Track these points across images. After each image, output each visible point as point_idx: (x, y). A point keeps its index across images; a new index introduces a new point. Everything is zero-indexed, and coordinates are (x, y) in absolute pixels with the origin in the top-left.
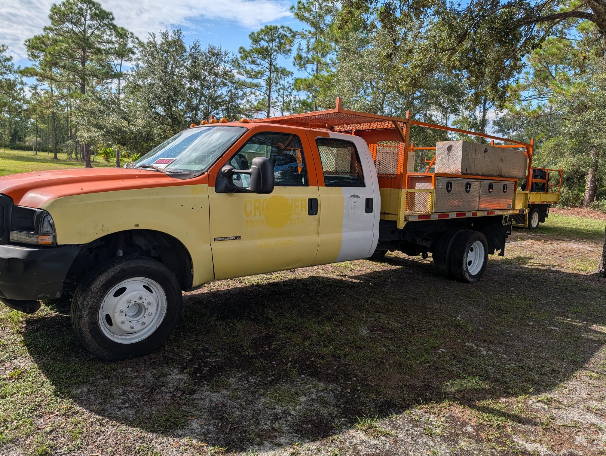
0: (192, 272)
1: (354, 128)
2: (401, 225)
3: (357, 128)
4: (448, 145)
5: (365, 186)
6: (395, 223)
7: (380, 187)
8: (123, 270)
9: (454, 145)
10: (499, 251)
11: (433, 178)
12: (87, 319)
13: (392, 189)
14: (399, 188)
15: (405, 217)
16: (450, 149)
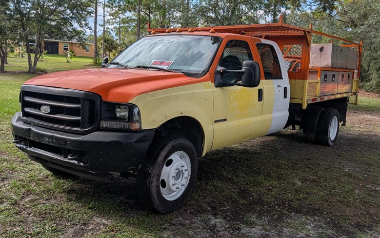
0: (204, 146)
1: (264, 34)
2: (305, 107)
3: (267, 34)
4: (320, 47)
5: (282, 79)
6: (301, 105)
7: (289, 79)
8: (173, 146)
9: (325, 47)
10: (342, 122)
11: (319, 71)
12: (156, 183)
13: (297, 80)
14: (304, 79)
15: (307, 100)
16: (321, 49)
